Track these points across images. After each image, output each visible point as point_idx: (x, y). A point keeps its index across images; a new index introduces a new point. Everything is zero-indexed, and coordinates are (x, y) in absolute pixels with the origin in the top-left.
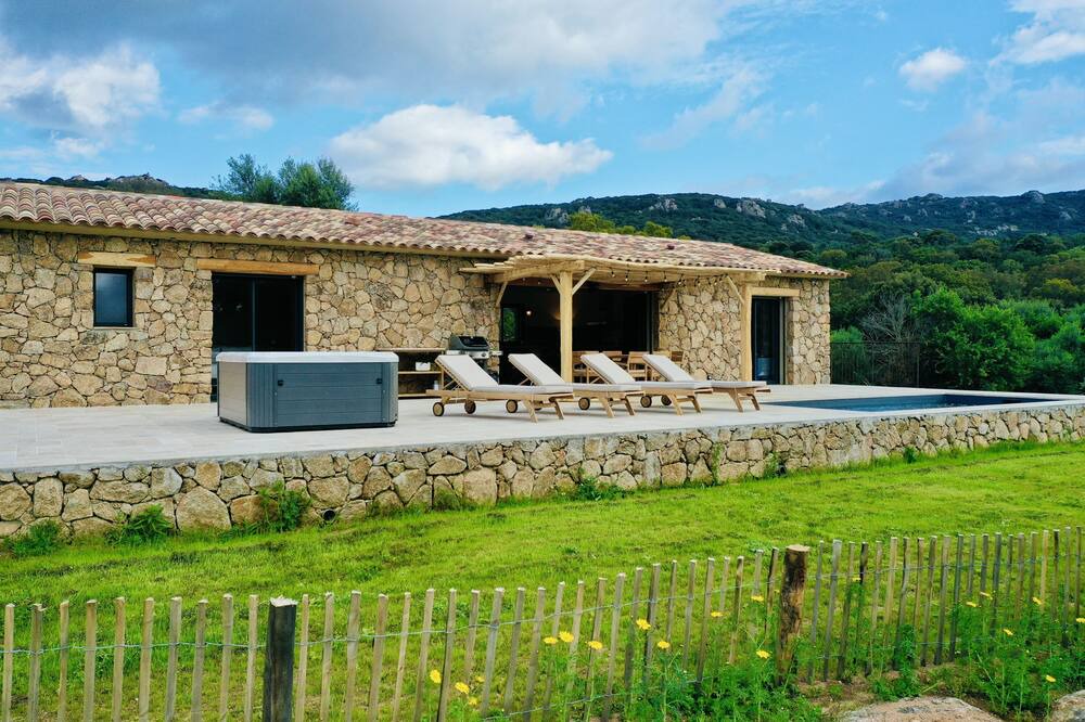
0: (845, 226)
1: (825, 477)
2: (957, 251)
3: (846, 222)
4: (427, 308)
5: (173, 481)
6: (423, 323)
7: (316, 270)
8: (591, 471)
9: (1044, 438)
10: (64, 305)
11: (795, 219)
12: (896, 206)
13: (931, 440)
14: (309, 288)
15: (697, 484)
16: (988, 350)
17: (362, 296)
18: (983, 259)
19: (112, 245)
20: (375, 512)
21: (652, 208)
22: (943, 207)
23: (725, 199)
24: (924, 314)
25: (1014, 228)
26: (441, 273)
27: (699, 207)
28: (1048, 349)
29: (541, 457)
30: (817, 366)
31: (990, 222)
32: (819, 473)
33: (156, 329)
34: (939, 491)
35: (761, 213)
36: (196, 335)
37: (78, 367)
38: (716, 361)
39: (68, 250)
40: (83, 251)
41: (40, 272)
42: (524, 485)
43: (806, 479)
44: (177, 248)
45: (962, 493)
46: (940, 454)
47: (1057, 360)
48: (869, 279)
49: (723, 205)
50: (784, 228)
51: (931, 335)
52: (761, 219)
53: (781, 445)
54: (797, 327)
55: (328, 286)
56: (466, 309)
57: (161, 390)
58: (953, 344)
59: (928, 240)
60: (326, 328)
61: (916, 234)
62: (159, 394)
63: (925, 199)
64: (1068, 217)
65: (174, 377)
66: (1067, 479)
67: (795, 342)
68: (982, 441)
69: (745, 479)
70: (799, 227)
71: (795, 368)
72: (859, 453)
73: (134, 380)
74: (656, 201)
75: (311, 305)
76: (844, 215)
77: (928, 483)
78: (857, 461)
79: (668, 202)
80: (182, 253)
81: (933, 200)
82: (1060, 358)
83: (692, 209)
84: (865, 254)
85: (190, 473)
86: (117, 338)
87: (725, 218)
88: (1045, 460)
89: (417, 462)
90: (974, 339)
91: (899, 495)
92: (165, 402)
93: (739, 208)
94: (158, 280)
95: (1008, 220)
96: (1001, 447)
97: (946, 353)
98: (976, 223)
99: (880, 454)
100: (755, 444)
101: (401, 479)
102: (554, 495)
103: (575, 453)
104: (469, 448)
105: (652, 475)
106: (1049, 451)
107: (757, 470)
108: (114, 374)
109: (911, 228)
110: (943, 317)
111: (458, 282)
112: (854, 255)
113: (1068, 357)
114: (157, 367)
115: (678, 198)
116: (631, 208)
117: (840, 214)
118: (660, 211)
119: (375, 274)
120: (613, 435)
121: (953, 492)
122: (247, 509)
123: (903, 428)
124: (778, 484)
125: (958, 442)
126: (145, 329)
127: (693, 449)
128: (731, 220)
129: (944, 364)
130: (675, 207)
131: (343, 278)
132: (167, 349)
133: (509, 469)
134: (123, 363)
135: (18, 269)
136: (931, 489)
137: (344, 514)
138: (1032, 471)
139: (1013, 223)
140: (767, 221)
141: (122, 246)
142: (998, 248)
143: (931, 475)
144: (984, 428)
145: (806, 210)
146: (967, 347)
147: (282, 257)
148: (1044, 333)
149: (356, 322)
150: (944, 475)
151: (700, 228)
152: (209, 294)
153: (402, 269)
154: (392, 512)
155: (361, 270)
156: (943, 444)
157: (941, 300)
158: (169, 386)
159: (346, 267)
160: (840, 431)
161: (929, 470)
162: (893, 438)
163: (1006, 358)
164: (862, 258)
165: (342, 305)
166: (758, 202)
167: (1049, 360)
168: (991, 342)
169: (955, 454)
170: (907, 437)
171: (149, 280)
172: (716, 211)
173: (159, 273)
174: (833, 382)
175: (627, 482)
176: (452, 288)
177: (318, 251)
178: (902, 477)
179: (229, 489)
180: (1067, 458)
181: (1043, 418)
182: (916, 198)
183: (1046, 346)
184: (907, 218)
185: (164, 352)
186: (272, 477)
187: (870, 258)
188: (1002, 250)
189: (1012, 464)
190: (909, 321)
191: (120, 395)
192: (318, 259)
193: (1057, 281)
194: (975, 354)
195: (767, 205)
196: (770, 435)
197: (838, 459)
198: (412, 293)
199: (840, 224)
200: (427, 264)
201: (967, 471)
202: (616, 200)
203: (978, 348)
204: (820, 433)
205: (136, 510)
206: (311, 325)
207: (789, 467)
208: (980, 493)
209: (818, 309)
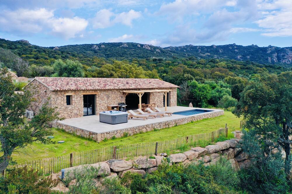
0: (170, 53)
1: (182, 126)
2: (196, 62)
3: (170, 51)
4: (115, 98)
5: (116, 132)
6: (114, 101)
7: (98, 93)
8: (156, 127)
9: (209, 118)
10: (62, 102)
11: (158, 50)
12: (182, 47)
13: (195, 119)
14: (97, 96)
15: (167, 128)
16: (202, 93)
17: (105, 97)
18: (202, 64)
19: (69, 92)
20: (134, 134)
21: (121, 46)
22: (193, 48)
23: (140, 44)
24: (191, 85)
25: (209, 54)
26: (117, 92)
27: (134, 46)
28: (214, 92)
29: (150, 126)
30: (175, 103)
31: (204, 52)
32: (181, 125)
33: (75, 105)
34: (196, 127)
35: (149, 49)
36: (81, 106)
37: (65, 113)
38: (159, 103)
39: (63, 93)
40: (65, 93)
41: (59, 97)
42: (149, 130)
43: (180, 126)
44: (78, 91)
45: (199, 128)
46: (196, 121)
47: (215, 95)
48: (177, 70)
49: (140, 46)
50: (155, 53)
51: (192, 90)
52: (149, 50)
53: (177, 122)
54: (171, 96)
55: (100, 96)
56: (120, 98)
57: (76, 115)
58: (196, 92)
59: (190, 59)
60: (100, 103)
61: (187, 55)
62: (76, 116)
63: (189, 46)
64: (221, 52)
65: (78, 113)
66: (211, 124)
67: (171, 99)
68: (201, 119)
69: (172, 127)
70: (159, 53)
71: (171, 104)
72: (186, 122)
73: (73, 114)
74: (122, 44)
75: (98, 99)
76: (170, 49)
77: (195, 126)
78: (185, 123)
79: (125, 45)
80: (79, 92)
81: (191, 46)
82: (216, 94)
83: (132, 47)
84: (176, 62)
85: (117, 131)
86: (70, 107)
87: (140, 50)
88: (209, 121)
89: (138, 128)
90: (200, 91)
91: (191, 128)
92: (77, 117)
93: (144, 47)
94: (76, 97)
95: (208, 52)
96: (204, 120)
97: (195, 94)
98: (201, 52)
99: (188, 122)
100: (173, 122)
101: (137, 130)
102: (152, 131)
103: (154, 125)
104: (143, 126)
105: (162, 127)
106: (210, 120)
107: (174, 126)
108: (70, 113)
109: (186, 53)
110: (194, 86)
111: (119, 93)
112: (173, 63)
113: (217, 94)
114: (75, 111)
115: (128, 44)
116: (115, 46)
117: (169, 49)
118: (123, 47)
119: (107, 93)
120: (158, 123)
121: (198, 128)
122: (122, 135)
123: (191, 118)
124: (176, 127)
125: (198, 120)
126: (74, 105)
127: (166, 124)
128: (142, 50)
129: (194, 96)
130: (127, 46)
131: (102, 94)
132: (77, 108)
133: (147, 128)
134: (71, 111)
135: (56, 97)
136: (195, 127)
137: (131, 135)
138: (207, 123)
139: (209, 53)
140: (151, 51)
141: (70, 92)
142: (205, 62)
143: (195, 125)
144: (201, 117)
145: (161, 48)
146: (199, 93)
147: (93, 91)
148: (213, 88)
149: (104, 101)
150: (196, 125)
151: (134, 52)
152: (83, 99)
153: (111, 92)
154: (136, 134)
155: (105, 93)
156: (196, 120)
157: (194, 83)
158: (77, 114)
159: (103, 92)
160: (183, 119)
161: (194, 124)
162: (190, 120)
163: (206, 95)
164: (175, 63)
165: (102, 99)
166: (149, 45)
167: (214, 94)
168: (203, 91)
169: (198, 121)
170: (192, 119)
171: (74, 97)
172: (138, 48)
173: (76, 96)
174: (177, 106)
175: (159, 129)
176: (118, 94)
177: (98, 90)
178: (191, 126)
179: (121, 133)
180: (212, 121)
181: (209, 115)
182: (187, 46)
183: (213, 91)
184: (185, 50)
185: (77, 109)
186: (125, 131)
187: (177, 63)
188: (206, 62)
189: (205, 122)
190: (188, 87)
191: (70, 117)
192: (98, 91)
193: (217, 72)
194: (200, 94)
195: (150, 46)
196: (175, 121)
197: (183, 123)
198: (112, 96)
199: (169, 52)
200: (114, 91)
201: (199, 124)
202: (111, 44)
203: (201, 93)
204: (181, 120)
205: (113, 136)
206: (98, 103)
207: (177, 125)
208: (201, 127)
209: (175, 93)
